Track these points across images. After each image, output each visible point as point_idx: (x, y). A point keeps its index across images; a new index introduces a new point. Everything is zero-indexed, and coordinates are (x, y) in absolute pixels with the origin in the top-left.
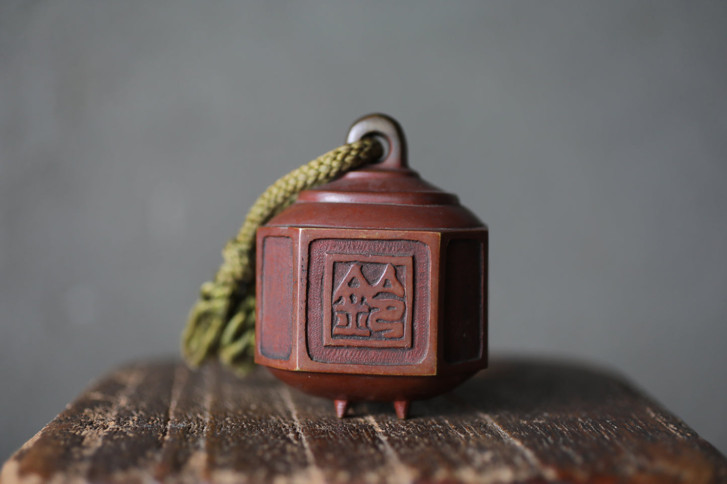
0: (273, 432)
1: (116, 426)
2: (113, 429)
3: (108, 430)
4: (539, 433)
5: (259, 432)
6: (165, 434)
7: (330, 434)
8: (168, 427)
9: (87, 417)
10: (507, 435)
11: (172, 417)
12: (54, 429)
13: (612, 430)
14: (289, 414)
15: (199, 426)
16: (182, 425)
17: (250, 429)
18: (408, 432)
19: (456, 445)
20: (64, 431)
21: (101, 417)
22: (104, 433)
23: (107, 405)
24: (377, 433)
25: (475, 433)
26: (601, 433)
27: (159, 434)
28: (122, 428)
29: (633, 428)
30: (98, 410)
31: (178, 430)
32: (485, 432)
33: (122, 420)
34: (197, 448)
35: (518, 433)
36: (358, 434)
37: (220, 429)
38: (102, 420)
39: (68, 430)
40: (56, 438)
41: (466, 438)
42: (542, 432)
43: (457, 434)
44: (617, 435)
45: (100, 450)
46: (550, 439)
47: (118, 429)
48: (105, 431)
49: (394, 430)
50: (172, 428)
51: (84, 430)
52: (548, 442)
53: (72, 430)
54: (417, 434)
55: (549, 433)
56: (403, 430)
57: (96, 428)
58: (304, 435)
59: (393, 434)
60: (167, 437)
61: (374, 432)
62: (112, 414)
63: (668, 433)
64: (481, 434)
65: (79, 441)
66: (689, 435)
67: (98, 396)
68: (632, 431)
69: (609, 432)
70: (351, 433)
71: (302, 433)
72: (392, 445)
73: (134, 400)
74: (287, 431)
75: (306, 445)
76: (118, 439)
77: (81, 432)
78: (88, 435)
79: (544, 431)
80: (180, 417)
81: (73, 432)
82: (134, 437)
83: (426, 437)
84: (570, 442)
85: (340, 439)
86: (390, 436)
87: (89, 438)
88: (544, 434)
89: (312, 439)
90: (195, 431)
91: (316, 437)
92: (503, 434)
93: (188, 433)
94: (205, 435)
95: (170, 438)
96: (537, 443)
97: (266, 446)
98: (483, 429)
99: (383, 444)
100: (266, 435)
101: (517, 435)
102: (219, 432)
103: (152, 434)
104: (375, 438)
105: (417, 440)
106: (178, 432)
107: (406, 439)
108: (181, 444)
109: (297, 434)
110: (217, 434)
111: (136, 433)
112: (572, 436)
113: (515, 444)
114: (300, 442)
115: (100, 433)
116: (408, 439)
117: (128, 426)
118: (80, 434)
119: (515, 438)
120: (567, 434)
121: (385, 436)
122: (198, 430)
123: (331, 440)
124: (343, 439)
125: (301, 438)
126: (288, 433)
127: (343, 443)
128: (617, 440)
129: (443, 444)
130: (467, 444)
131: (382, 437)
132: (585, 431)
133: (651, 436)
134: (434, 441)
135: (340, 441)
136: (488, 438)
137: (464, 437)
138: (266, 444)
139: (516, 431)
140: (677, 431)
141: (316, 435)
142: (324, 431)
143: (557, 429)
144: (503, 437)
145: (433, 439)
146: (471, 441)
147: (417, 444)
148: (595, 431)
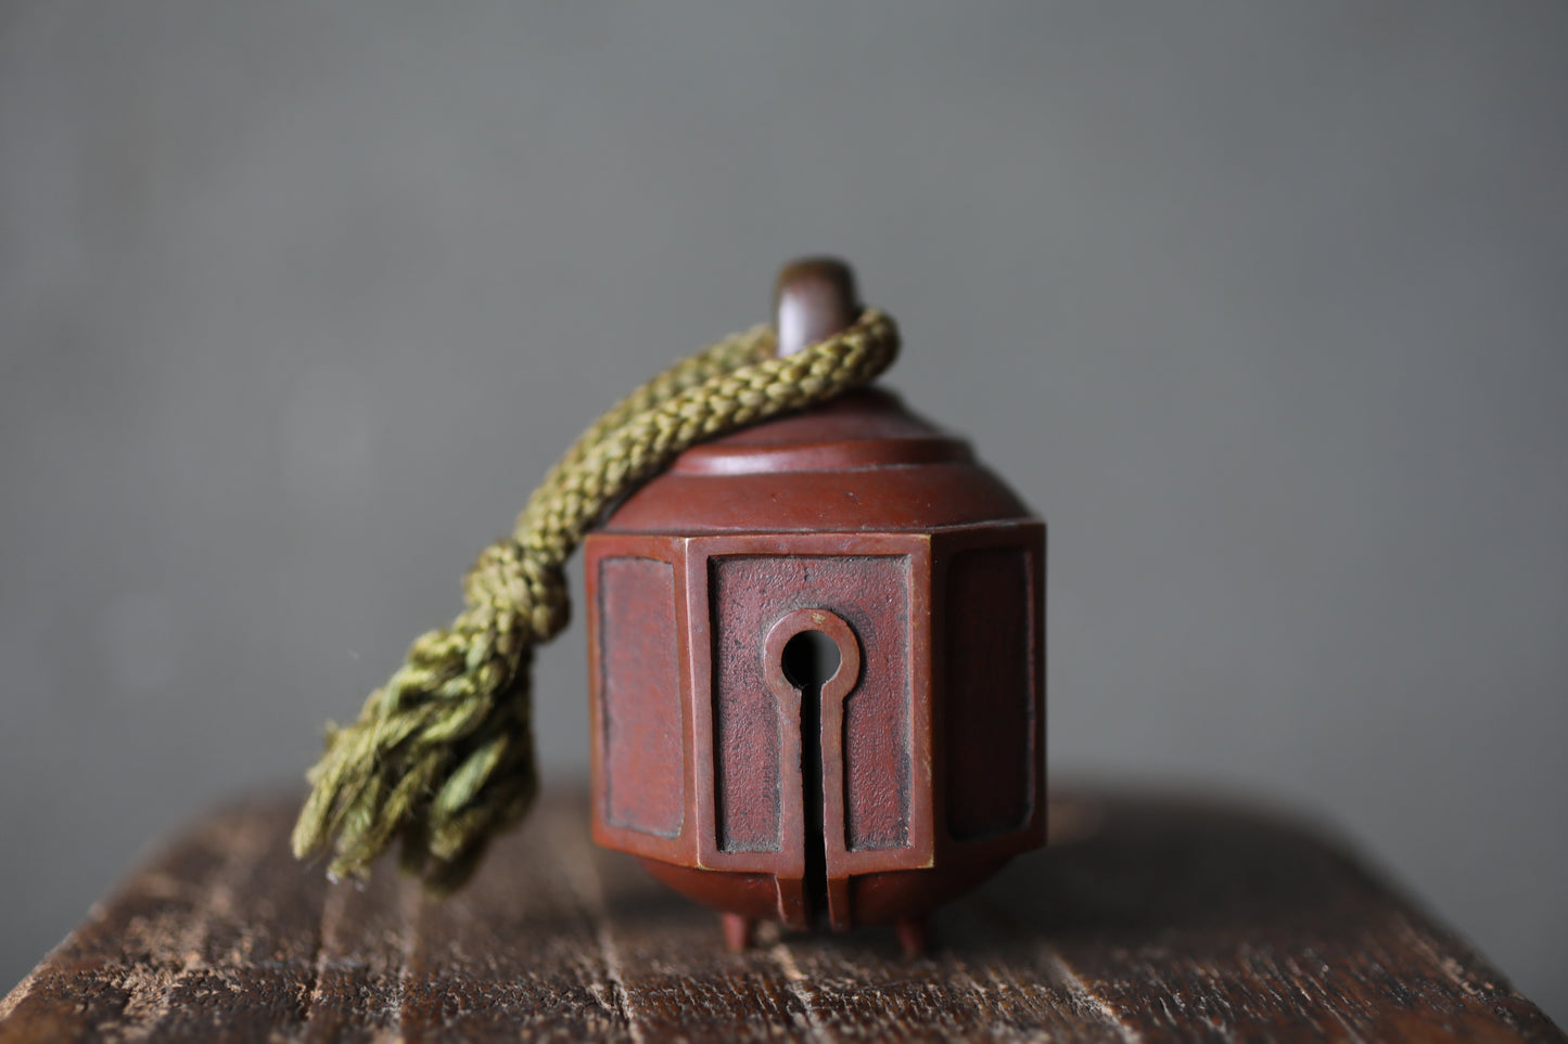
0: (555, 981)
1: (203, 966)
2: (194, 973)
3: (183, 975)
4: (1152, 982)
5: (525, 980)
6: (311, 986)
7: (683, 984)
8: (321, 968)
9: (138, 942)
10: (1083, 988)
11: (329, 938)
12: (61, 972)
13: (1316, 976)
15: (388, 966)
16: (350, 963)
17: (506, 974)
18: (861, 982)
19: (966, 1015)
20: (85, 979)
21: (170, 941)
22: (173, 982)
23: (184, 908)
24: (790, 983)
25: (1008, 981)
26: (1291, 983)
27: (298, 985)
28: (216, 970)
29: (1365, 971)
30: (165, 920)
31: (342, 974)
32: (1033, 982)
33: (216, 949)
34: (383, 1023)
35: (1106, 984)
36: (747, 987)
37: (437, 973)
38: (171, 949)
39: (93, 975)
40: (65, 996)
41: (990, 996)
42: (1161, 982)
43: (969, 984)
44: (1328, 988)
45: (162, 1027)
46: (1177, 998)
47: (206, 972)
48: (176, 977)
49: (830, 976)
50: (330, 972)
51: (128, 976)
52: (1173, 1007)
53: (102, 975)
54: (879, 987)
55: (1177, 985)
56: (848, 975)
57: (156, 970)
58: (625, 988)
59: (827, 985)
60: (316, 994)
61: (783, 980)
62: (195, 935)
63: (1445, 984)
64: (1023, 986)
65: (115, 1004)
66: (1489, 986)
67: (163, 886)
68: (1363, 978)
69: (1312, 979)
70: (732, 981)
71: (621, 983)
72: (824, 1015)
73: (245, 898)
74: (587, 975)
75: (630, 1014)
76: (206, 998)
77: (123, 980)
78: (138, 987)
79: (1165, 979)
80: (349, 940)
81: (105, 979)
82: (243, 992)
83: (900, 995)
84: (1222, 1008)
85: (706, 999)
86: (820, 990)
87: (139, 996)
88: (1165, 986)
89: (643, 998)
90: (379, 978)
91: (653, 993)
92: (1074, 984)
93: (365, 983)
94: (402, 988)
95: (323, 995)
96: (1150, 1009)
97: (539, 1018)
98: (1028, 973)
99: (803, 1011)
100: (539, 988)
101: (1104, 988)
102: (434, 981)
103: (283, 985)
104: (785, 997)
105: (879, 1003)
106: (343, 980)
107: (856, 998)
108: (347, 1012)
109: (611, 984)
110: (429, 986)
111: (247, 983)
112: (1227, 992)
113: (1100, 1011)
114: (615, 1007)
115: (165, 983)
116: (859, 1000)
117: (230, 966)
118: (120, 985)
119: (1101, 995)
120: (1217, 984)
121: (808, 991)
122: (387, 974)
123: (687, 1001)
124: (714, 999)
125: (618, 995)
126: (590, 982)
127: (713, 1008)
128: (1328, 1002)
129: (938, 1011)
130: (992, 1012)
131: (802, 994)
132: (1256, 977)
133: (1403, 992)
134: (918, 1004)
135: (707, 1004)
136: (1038, 996)
137: (986, 993)
138: (541, 1011)
139: (1101, 978)
140: (1463, 976)
141: (653, 989)
142: (670, 978)
143: (1194, 974)
144: (1072, 992)
145: (916, 999)
146: (1000, 1005)
147: (880, 1012)
148: (1281, 977)
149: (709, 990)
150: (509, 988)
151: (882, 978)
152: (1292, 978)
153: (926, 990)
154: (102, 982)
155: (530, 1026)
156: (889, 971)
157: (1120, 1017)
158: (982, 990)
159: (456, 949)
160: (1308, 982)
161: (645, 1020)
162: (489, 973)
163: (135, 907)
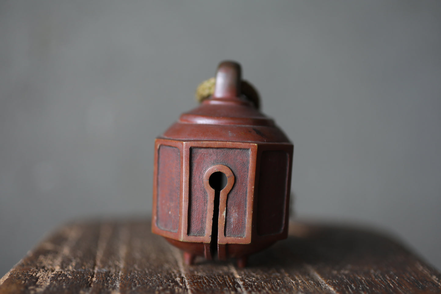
0: (166, 277)
1: (61, 270)
2: (58, 272)
3: (54, 273)
4: (345, 281)
5: (157, 276)
6: (93, 277)
7: (204, 279)
8: (95, 271)
9: (41, 263)
10: (324, 282)
11: (98, 263)
12: (18, 271)
13: (394, 280)
14: (176, 262)
15: (116, 271)
16: (105, 270)
17: (151, 275)
18: (257, 279)
19: (290, 289)
20: (25, 273)
21: (51, 262)
22: (51, 275)
23: (55, 253)
24: (236, 279)
25: (302, 280)
26: (387, 282)
27: (89, 276)
28: (64, 271)
29: (409, 279)
30: (50, 256)
31: (102, 273)
32: (309, 280)
33: (65, 265)
34: (114, 288)
35: (331, 281)
36: (223, 280)
37: (130, 274)
38: (51, 265)
39: (28, 272)
40: (19, 278)
41: (296, 284)
42: (348, 281)
43: (290, 280)
44: (398, 283)
45: (48, 288)
46: (353, 285)
47: (61, 272)
48: (52, 273)
49: (248, 277)
50: (98, 273)
51: (38, 273)
52: (352, 288)
53: (30, 272)
54: (263, 281)
55: (353, 282)
56: (253, 277)
57: (46, 271)
58: (187, 279)
59: (247, 279)
60: (94, 279)
61: (234, 278)
62: (58, 261)
63: (433, 283)
64: (306, 281)
65: (34, 281)
67: (49, 246)
68: (409, 281)
69: (393, 281)
70: (219, 278)
71: (185, 278)
72: (247, 289)
73: (74, 250)
74: (175, 275)
75: (188, 287)
76: (61, 280)
77: (37, 274)
78: (41, 276)
79: (349, 280)
80: (104, 263)
81: (31, 274)
82: (72, 278)
83: (269, 283)
84: (366, 289)
85: (211, 283)
86: (245, 281)
87: (41, 279)
88: (349, 282)
89: (192, 283)
90: (113, 275)
91: (195, 281)
92: (321, 281)
93: (109, 276)
94: (120, 278)
95: (96, 280)
96: (345, 289)
97: (161, 288)
98: (307, 277)
99: (240, 287)
100: (161, 279)
101: (330, 282)
102: (129, 276)
103: (84, 276)
104: (235, 283)
105: (263, 285)
106: (102, 275)
107: (256, 284)
108: (103, 285)
109: (182, 278)
110: (128, 277)
111: (73, 276)
112: (368, 284)
113: (329, 289)
114: (184, 285)
115: (49, 275)
116: (257, 284)
117: (69, 270)
118: (35, 275)
119: (330, 284)
120: (364, 282)
121: (242, 281)
122: (116, 274)
123: (205, 283)
124: (213, 283)
125: (185, 281)
126: (176, 277)
127: (213, 286)
128: (399, 288)
129: (281, 288)
130: (297, 289)
131: (240, 282)
132: (376, 280)
133: (421, 285)
134: (275, 286)
135: (211, 285)
136: (311, 284)
137: (295, 283)
138: (161, 286)
139: (330, 279)
140: (438, 281)
141: (195, 280)
142: (200, 277)
143: (357, 278)
144: (321, 283)
145: (274, 284)
146: (299, 287)
147: (263, 288)
148: (384, 280)
149: (212, 280)
150: (152, 278)
151: (263, 277)
152: (387, 280)
153: (277, 282)
154: (30, 274)
155: (158, 290)
156: (265, 276)
157: (336, 291)
158: (294, 282)
159: (136, 266)
160: (392, 282)
161: (193, 289)
162: (146, 274)
163: (41, 252)
